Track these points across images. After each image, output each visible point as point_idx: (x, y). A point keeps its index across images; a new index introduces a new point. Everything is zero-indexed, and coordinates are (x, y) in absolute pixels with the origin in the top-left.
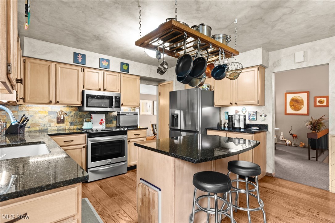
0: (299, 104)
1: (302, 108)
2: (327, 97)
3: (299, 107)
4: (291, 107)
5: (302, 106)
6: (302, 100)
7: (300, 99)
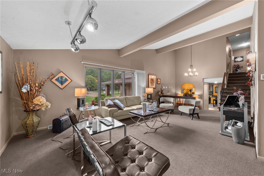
0: (153, 82)
2: (160, 80)
7: (153, 79)
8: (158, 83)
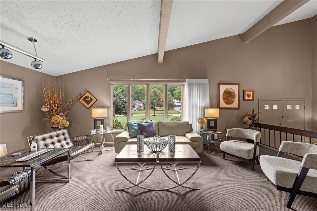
0: (231, 97)
1: (234, 101)
2: (253, 92)
3: (231, 101)
4: (224, 100)
5: (234, 99)
6: (234, 93)
7: (232, 91)
8: (247, 98)
